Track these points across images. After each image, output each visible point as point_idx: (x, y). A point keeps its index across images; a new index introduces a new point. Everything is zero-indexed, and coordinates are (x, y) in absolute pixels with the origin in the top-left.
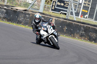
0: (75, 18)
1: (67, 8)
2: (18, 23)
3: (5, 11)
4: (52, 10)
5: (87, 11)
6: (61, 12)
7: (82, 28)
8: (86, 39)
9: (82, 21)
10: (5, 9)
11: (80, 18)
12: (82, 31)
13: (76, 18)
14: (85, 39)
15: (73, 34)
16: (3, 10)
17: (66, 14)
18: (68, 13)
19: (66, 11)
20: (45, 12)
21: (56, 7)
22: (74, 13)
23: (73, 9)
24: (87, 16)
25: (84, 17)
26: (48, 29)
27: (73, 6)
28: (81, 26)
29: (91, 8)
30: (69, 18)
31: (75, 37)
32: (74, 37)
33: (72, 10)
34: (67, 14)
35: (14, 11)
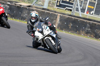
0: (80, 14)
1: (72, 4)
2: (21, 20)
3: (8, 7)
4: (57, 6)
5: (93, 8)
6: (67, 8)
7: (88, 25)
8: (92, 36)
9: (87, 17)
10: (8, 5)
11: (86, 15)
12: (88, 28)
13: (82, 14)
14: (90, 36)
15: (79, 31)
16: (6, 6)
17: (71, 10)
18: (74, 9)
19: (72, 7)
20: (49, 8)
21: (61, 3)
22: (79, 9)
23: (79, 5)
24: (93, 12)
25: (90, 14)
26: (44, 30)
27: (78, 2)
28: (86, 23)
29: (97, 5)
30: (74, 14)
31: (81, 34)
32: (79, 34)
33: (77, 6)
34: (73, 11)
35: (18, 7)
